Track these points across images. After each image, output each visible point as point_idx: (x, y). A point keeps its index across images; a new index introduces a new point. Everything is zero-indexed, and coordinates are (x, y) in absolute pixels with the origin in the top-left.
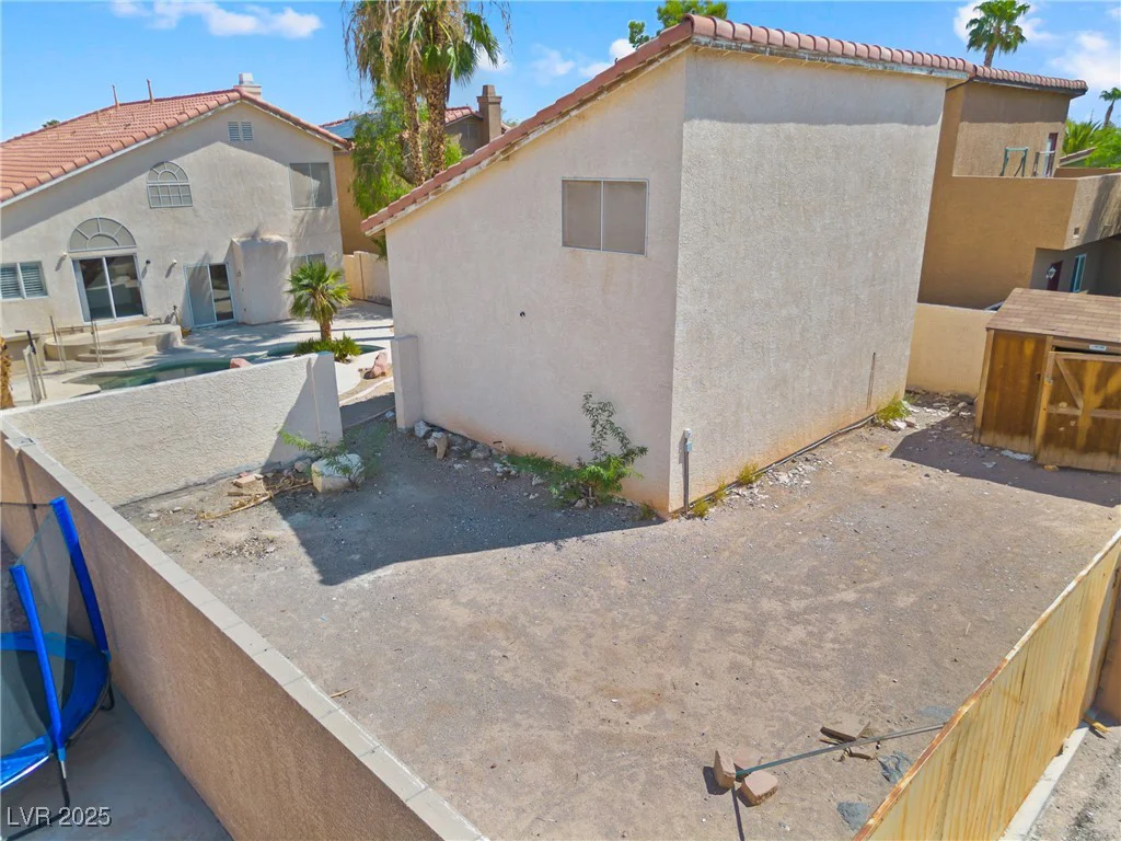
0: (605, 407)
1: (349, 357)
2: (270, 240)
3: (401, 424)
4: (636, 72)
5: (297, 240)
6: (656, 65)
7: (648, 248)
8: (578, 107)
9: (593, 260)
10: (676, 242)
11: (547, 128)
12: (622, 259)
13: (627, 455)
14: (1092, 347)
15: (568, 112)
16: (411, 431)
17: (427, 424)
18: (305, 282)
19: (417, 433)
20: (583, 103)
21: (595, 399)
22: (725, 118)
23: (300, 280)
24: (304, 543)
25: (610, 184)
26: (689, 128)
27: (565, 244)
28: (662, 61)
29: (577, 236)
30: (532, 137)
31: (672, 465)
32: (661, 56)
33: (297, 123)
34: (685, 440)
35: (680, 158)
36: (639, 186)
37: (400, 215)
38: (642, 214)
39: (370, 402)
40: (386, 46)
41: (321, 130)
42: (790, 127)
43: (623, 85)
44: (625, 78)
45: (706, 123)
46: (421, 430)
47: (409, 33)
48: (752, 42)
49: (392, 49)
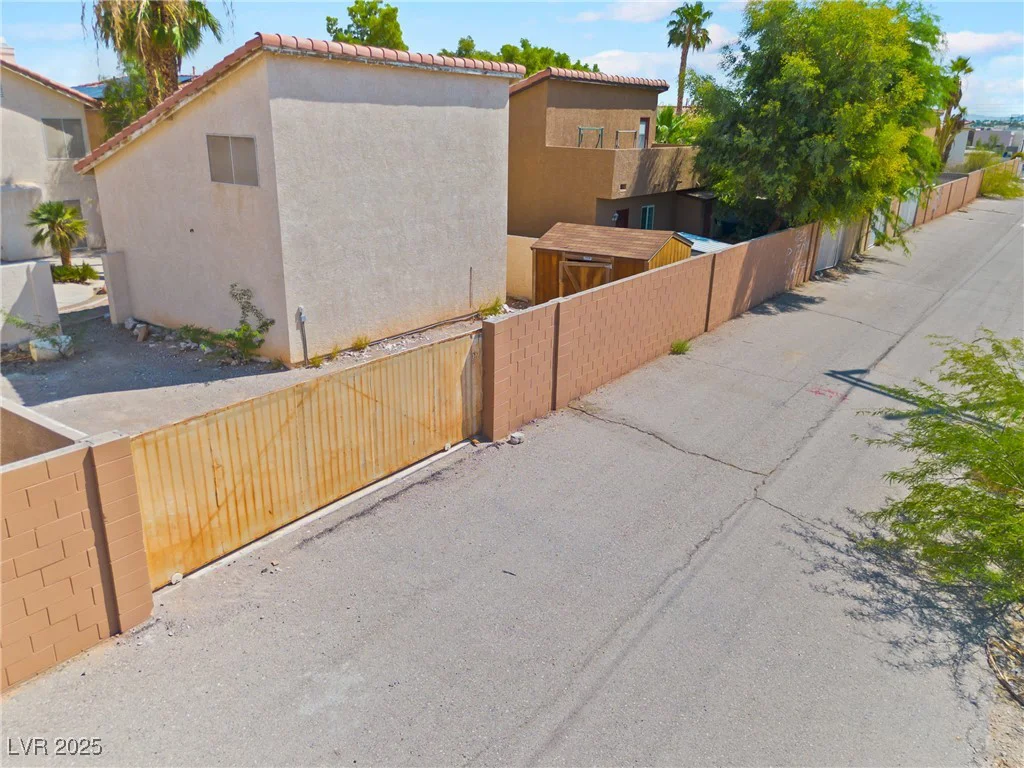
0: (246, 293)
1: (88, 281)
2: (24, 187)
3: (114, 321)
4: (235, 66)
5: (52, 188)
6: (246, 62)
7: (260, 183)
8: (206, 86)
9: (231, 190)
10: (274, 178)
11: (190, 99)
12: (246, 189)
13: (263, 325)
14: (585, 258)
15: (201, 89)
16: (122, 326)
17: (135, 320)
18: (44, 216)
19: (126, 326)
20: (209, 83)
21: (239, 287)
22: (306, 98)
23: (39, 215)
24: (15, 387)
25: (235, 139)
26: (273, 103)
27: (213, 180)
28: (250, 59)
29: (219, 175)
30: (182, 104)
31: (290, 331)
32: (248, 57)
33: (47, 83)
34: (299, 314)
35: (270, 123)
36: (250, 140)
37: (101, 158)
38: (254, 158)
39: (95, 309)
40: (117, 24)
41: (71, 90)
42: (367, 106)
43: (230, 73)
44: (230, 68)
45: (289, 101)
46: (129, 324)
47: (137, 14)
48: (314, 50)
49: (123, 26)
